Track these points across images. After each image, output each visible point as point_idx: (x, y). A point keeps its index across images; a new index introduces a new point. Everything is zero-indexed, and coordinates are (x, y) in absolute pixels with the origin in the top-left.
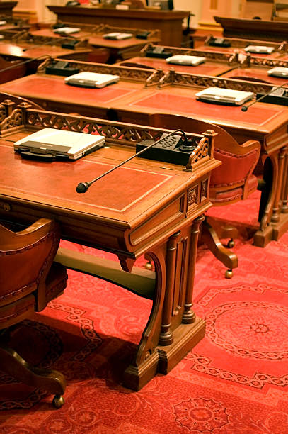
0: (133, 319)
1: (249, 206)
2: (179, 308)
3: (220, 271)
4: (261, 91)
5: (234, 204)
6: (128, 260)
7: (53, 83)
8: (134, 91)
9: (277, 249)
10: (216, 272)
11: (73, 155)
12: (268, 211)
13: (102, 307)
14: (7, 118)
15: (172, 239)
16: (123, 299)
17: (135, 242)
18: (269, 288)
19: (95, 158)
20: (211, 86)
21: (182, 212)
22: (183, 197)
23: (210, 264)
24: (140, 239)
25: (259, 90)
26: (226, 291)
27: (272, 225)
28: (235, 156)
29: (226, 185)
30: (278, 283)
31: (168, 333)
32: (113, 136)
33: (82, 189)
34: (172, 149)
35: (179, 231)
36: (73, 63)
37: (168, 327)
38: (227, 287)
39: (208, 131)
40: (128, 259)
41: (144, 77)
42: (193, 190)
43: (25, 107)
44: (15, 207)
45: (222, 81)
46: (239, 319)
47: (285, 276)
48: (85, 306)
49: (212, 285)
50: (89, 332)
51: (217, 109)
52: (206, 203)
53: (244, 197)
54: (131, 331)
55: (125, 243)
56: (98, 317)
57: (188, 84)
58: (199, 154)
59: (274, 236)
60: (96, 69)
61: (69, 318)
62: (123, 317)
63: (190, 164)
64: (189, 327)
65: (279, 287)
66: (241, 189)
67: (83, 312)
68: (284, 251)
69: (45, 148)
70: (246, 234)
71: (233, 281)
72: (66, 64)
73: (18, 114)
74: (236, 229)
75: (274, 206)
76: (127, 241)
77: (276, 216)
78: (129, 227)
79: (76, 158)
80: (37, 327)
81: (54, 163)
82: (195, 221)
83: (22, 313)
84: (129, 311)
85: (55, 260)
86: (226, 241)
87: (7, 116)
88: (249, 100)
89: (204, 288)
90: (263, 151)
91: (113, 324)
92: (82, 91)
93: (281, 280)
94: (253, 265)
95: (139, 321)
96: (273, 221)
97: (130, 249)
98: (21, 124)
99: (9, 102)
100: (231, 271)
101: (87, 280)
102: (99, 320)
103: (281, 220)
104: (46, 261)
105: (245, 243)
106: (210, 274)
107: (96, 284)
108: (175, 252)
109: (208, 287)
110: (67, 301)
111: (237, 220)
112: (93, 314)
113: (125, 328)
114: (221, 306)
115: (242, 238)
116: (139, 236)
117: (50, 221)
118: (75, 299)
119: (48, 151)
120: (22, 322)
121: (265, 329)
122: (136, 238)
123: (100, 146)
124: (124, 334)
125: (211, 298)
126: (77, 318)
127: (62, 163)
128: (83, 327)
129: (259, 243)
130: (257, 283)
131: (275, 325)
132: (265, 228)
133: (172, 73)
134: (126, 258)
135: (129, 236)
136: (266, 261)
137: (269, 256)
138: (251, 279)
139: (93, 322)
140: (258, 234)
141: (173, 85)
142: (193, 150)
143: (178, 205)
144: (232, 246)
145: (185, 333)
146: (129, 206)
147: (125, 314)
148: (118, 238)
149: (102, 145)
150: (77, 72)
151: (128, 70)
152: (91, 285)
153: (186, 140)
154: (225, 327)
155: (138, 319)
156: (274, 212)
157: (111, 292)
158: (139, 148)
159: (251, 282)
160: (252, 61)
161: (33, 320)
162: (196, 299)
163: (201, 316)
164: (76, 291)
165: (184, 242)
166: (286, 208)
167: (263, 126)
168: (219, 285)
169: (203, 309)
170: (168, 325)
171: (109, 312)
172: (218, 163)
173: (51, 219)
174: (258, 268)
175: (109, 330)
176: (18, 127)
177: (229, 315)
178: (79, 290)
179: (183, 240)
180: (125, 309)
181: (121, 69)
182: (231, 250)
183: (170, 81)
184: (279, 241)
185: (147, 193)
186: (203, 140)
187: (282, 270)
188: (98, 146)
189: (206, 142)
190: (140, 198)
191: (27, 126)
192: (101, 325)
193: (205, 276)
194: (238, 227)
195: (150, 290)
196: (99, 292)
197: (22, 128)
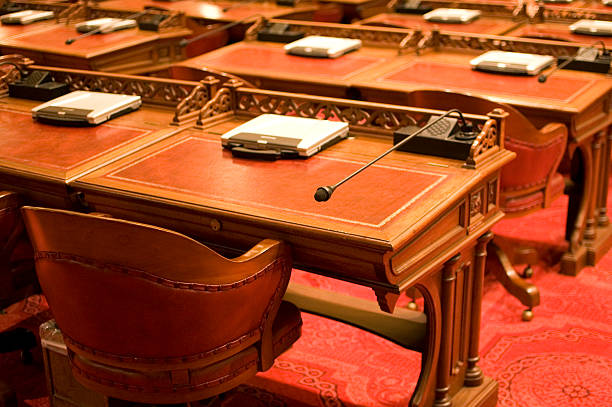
0: (393, 382)
1: (551, 220)
2: (461, 364)
3: (514, 311)
4: (563, 54)
5: (529, 216)
6: (389, 296)
7: (268, 53)
8: (383, 60)
9: (595, 278)
10: (509, 313)
11: (304, 151)
12: (580, 223)
13: (348, 365)
14: (210, 102)
15: (448, 265)
16: (378, 354)
17: (399, 270)
18: (586, 334)
19: (336, 154)
20: (491, 49)
21: (463, 226)
22: (464, 204)
23: (500, 302)
24: (405, 266)
25: (560, 52)
26: (524, 339)
27: (586, 245)
28: (532, 147)
29: (520, 187)
30: (599, 326)
31: (445, 400)
32: (360, 123)
33: (322, 196)
34: (445, 137)
35: (459, 254)
36: (295, 26)
37: (446, 392)
38: (526, 334)
39: (495, 110)
40: (389, 294)
41: (396, 41)
42: (476, 194)
43: (235, 85)
44: (226, 225)
45: (507, 42)
46: (545, 379)
47: (609, 317)
48: (324, 364)
49: (503, 331)
50: (331, 401)
51: (501, 81)
52: (495, 213)
53: (546, 205)
54: (391, 398)
55: (384, 272)
56: (342, 379)
57: (459, 48)
58: (484, 143)
59: (589, 260)
60: (328, 32)
61: (301, 382)
62: (379, 379)
63: (472, 157)
64: (475, 391)
65: (600, 332)
66: (540, 194)
67: (321, 373)
68: (605, 280)
69: (266, 142)
70: (549, 258)
71: (534, 326)
72: (286, 26)
73: (224, 96)
74: (533, 251)
75: (588, 217)
76: (387, 269)
77: (591, 231)
78: (390, 249)
79: (309, 155)
80: (258, 395)
81: (278, 162)
82: (480, 239)
83: (239, 373)
84: (387, 370)
85: (285, 298)
86: (521, 269)
87: (210, 99)
88: (547, 67)
89: (493, 335)
90: (571, 139)
91: (365, 388)
92: (309, 63)
93: (603, 322)
94: (561, 302)
95: (402, 384)
96: (587, 237)
97: (392, 280)
98: (229, 110)
99: (212, 80)
100: (530, 310)
101: (325, 328)
102: (345, 384)
103: (598, 236)
104: (272, 299)
105: (547, 271)
106: (500, 317)
107: (338, 334)
108: (453, 284)
109: (498, 334)
110: (298, 358)
111: (535, 238)
112: (337, 376)
113: (383, 395)
114: (519, 361)
115: (544, 264)
116: (405, 262)
117: (278, 243)
118: (310, 355)
119: (270, 146)
120: (236, 388)
121: (583, 393)
122: (400, 264)
123: (343, 136)
124: (381, 403)
125: (503, 350)
126: (313, 381)
127: (290, 162)
128: (323, 394)
129: (569, 270)
130: (568, 328)
131: (598, 386)
132: (576, 249)
133: (435, 33)
134: (386, 293)
135: (390, 261)
136: (580, 295)
137: (583, 288)
138: (559, 321)
139: (336, 387)
140: (567, 257)
141: (437, 51)
142: (475, 139)
143: (457, 216)
144: (530, 276)
145: (469, 399)
146: (388, 219)
147: (381, 375)
148: (375, 264)
149: (345, 135)
150: (301, 37)
151: (373, 32)
152: (332, 335)
153: (465, 124)
154: (525, 390)
155: (401, 381)
156: (588, 226)
157: (359, 345)
158: (398, 138)
159: (560, 326)
160: (546, 14)
161: (252, 385)
162: (483, 351)
163: (491, 376)
164: (311, 343)
165: (465, 269)
166: (604, 219)
167: (570, 103)
168: (515, 331)
169: (493, 366)
170: (446, 389)
171: (359, 372)
172: (511, 155)
173: (279, 239)
174: (568, 306)
175: (359, 398)
176: (225, 114)
177: (530, 373)
178: (314, 343)
179: (465, 266)
180: (382, 368)
181: (362, 31)
182: (528, 281)
183: (433, 45)
184: (597, 266)
185: (413, 200)
186: (488, 123)
187: (603, 307)
188: (339, 137)
189: (493, 126)
190: (404, 208)
191: (238, 111)
192: (347, 390)
193: (492, 318)
194: (536, 248)
195: (419, 339)
196: (344, 345)
197: (232, 115)
